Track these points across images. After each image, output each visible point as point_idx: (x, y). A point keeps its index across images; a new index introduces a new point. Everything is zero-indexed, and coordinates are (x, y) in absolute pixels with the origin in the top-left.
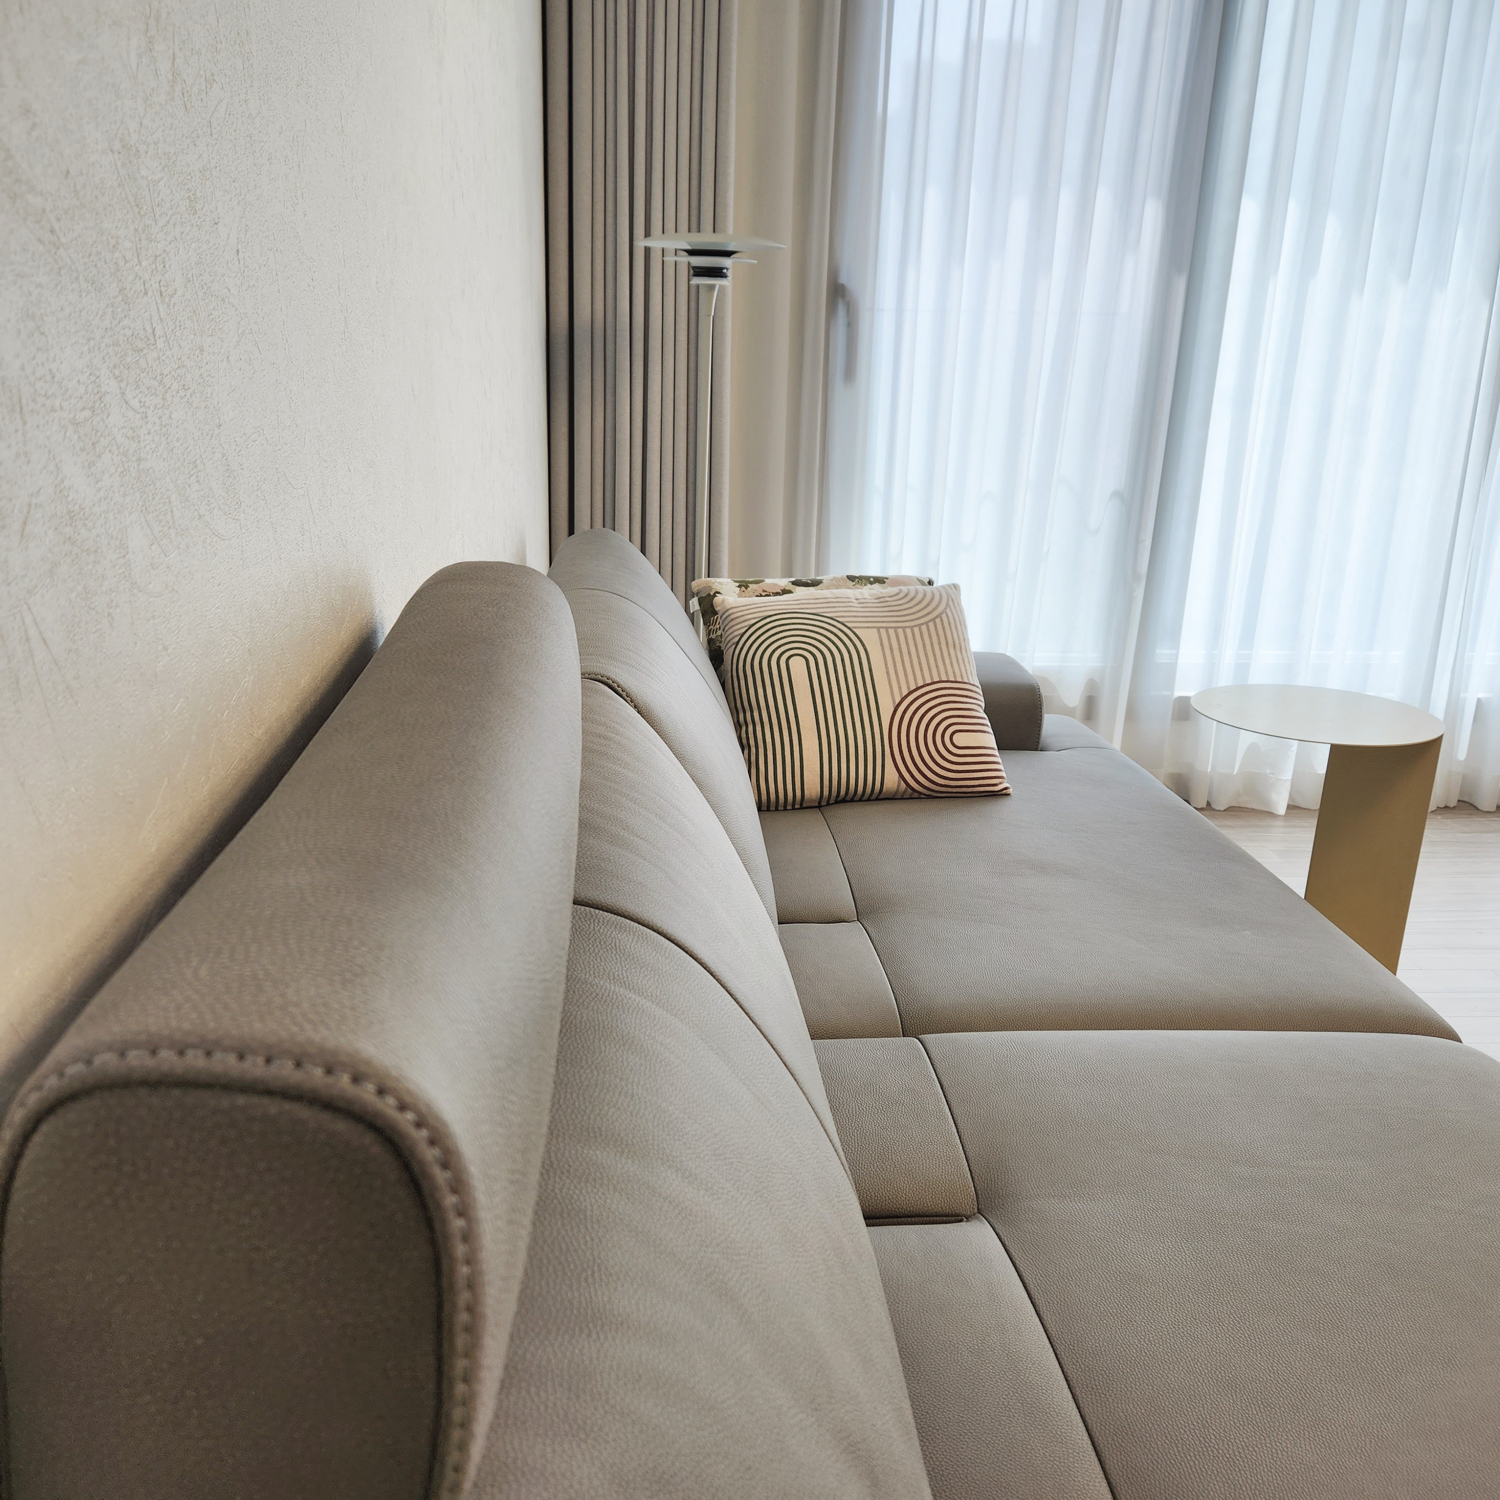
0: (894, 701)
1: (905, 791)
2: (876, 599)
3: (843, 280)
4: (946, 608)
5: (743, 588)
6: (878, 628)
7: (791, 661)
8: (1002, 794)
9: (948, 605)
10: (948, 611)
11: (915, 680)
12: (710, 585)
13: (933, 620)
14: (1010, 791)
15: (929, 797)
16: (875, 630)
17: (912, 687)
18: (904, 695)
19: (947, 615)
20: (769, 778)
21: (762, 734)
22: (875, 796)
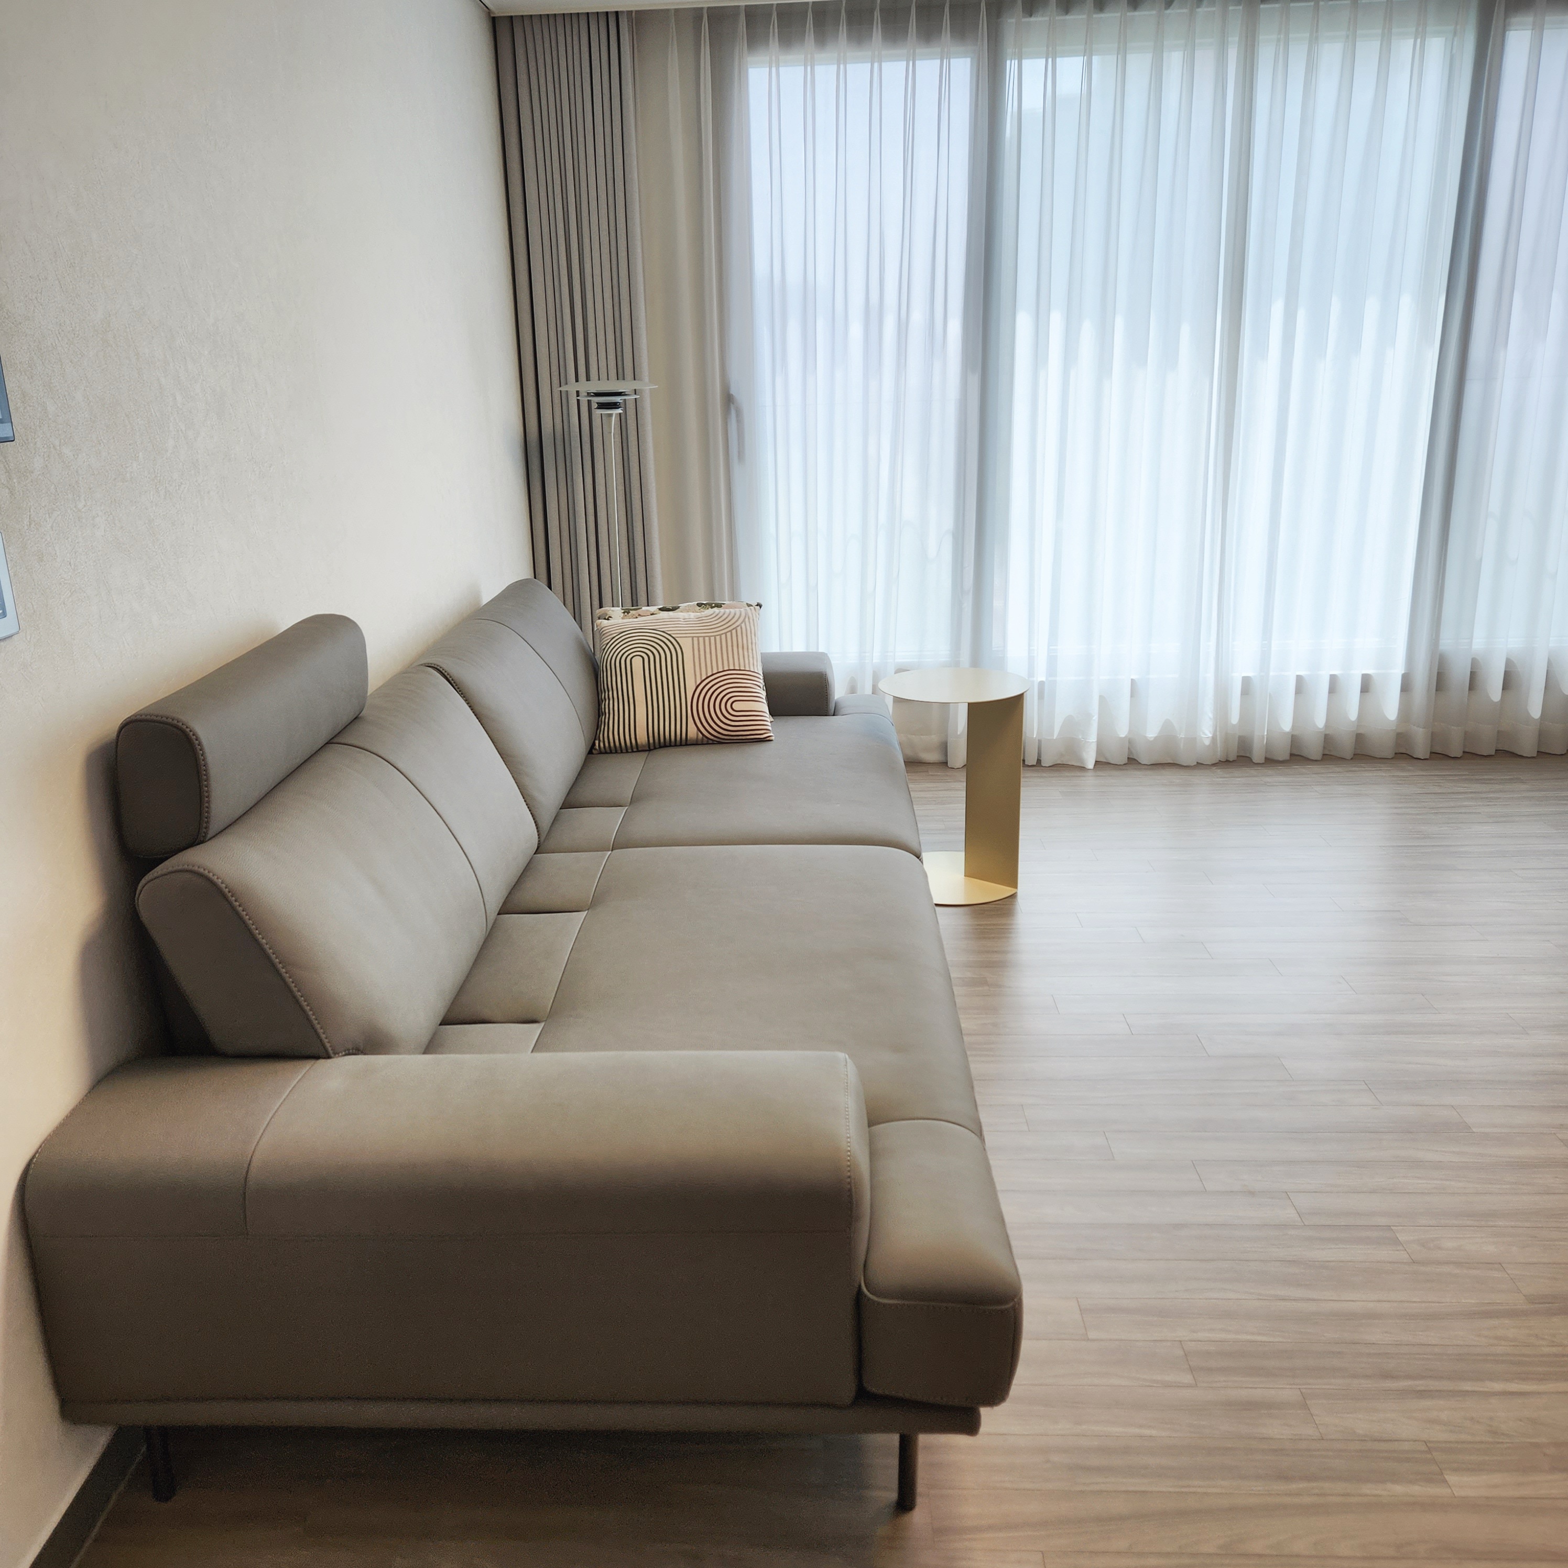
0: (696, 682)
1: (702, 739)
2: (697, 618)
4: (742, 623)
5: (626, 614)
6: (693, 637)
7: (633, 660)
8: (766, 740)
9: (744, 621)
10: (743, 625)
11: (712, 669)
12: (606, 612)
13: (731, 631)
14: (774, 738)
15: (719, 743)
16: (691, 638)
17: (709, 674)
18: (703, 678)
19: (741, 628)
20: (615, 733)
21: (612, 706)
22: (684, 743)
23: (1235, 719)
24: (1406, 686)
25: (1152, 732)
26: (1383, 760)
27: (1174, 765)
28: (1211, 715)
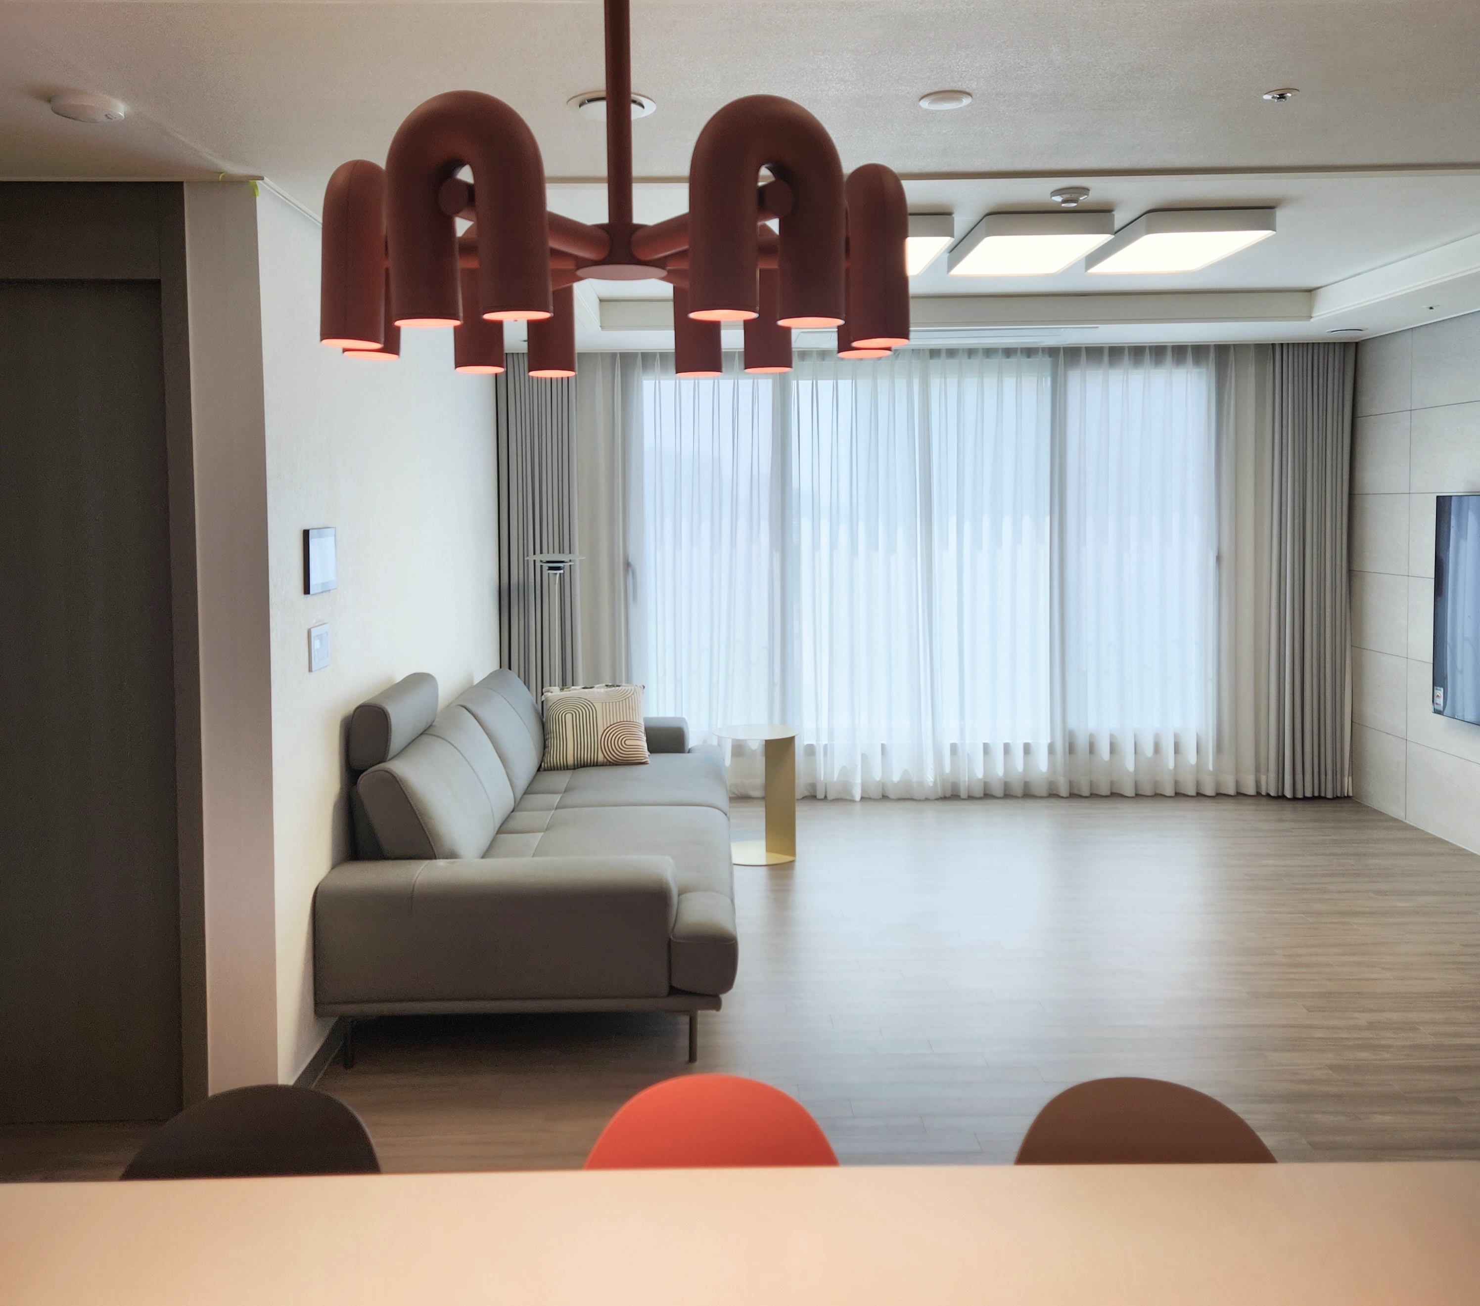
0: (604, 728)
1: (607, 763)
2: (605, 692)
3: (630, 560)
4: (632, 695)
5: (559, 690)
6: (602, 702)
7: (566, 715)
8: (644, 764)
9: (633, 694)
10: (633, 696)
11: (614, 721)
13: (625, 699)
14: (649, 762)
15: (615, 764)
16: (600, 703)
17: (612, 723)
18: (608, 726)
19: (632, 698)
20: (554, 757)
21: (553, 742)
22: (595, 764)
23: (947, 769)
24: (1051, 750)
25: (896, 777)
26: (1042, 797)
27: (912, 799)
28: (932, 767)
